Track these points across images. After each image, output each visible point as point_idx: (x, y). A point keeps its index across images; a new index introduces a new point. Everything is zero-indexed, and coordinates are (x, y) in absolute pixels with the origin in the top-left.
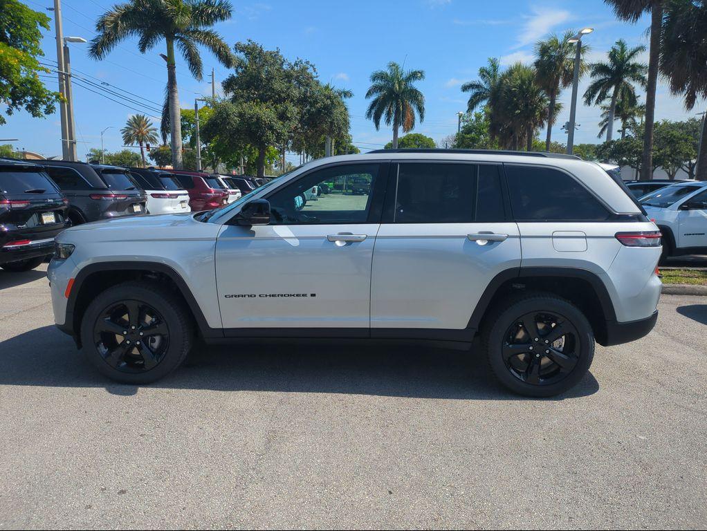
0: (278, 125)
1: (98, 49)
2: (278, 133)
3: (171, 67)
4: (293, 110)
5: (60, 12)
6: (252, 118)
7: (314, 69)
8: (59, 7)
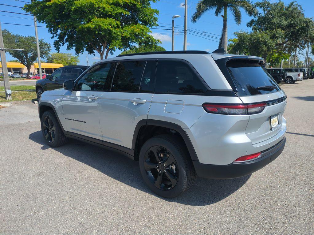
0: (270, 42)
1: (195, 18)
2: (269, 46)
3: (225, 20)
4: (281, 32)
5: (187, 5)
6: (255, 39)
7: (301, 8)
8: (187, 3)
